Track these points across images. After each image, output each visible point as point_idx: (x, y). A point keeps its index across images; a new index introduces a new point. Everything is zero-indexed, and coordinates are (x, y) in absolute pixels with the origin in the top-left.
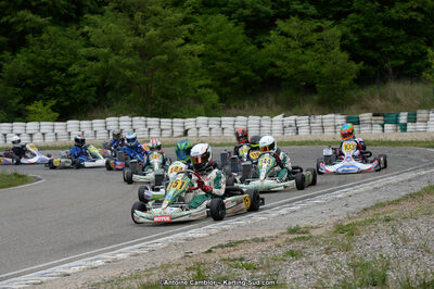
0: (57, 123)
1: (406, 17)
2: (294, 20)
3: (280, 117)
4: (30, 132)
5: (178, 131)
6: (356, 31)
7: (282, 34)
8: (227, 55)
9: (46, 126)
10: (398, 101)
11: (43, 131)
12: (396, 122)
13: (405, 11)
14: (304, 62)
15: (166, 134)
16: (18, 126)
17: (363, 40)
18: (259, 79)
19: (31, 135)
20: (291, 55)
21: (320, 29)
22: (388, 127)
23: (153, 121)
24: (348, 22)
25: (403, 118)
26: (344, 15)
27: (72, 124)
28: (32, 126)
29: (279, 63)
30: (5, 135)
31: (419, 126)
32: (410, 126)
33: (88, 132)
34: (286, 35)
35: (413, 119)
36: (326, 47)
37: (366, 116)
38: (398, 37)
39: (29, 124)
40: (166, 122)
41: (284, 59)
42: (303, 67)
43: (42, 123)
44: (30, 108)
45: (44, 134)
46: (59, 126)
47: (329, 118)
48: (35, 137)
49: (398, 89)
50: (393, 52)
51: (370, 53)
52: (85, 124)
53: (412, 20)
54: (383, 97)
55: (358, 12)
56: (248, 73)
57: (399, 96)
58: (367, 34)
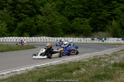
1: (102, 18)
2: (78, 18)
3: (77, 38)
5: (56, 40)
6: (91, 21)
7: (76, 21)
8: (65, 25)
9: (28, 38)
10: (101, 36)
12: (102, 40)
13: (102, 17)
14: (81, 27)
15: (53, 41)
17: (93, 23)
18: (71, 30)
20: (78, 25)
21: (84, 20)
22: (100, 41)
23: (50, 38)
24: (90, 19)
25: (103, 39)
26: (89, 17)
27: (33, 38)
28: (25, 38)
29: (75, 27)
31: (107, 41)
32: (105, 41)
33: (37, 40)
34: (77, 21)
35: (105, 40)
36: (85, 24)
37: (96, 39)
38: (100, 23)
40: (53, 38)
41: (76, 26)
42: (81, 28)
44: (24, 34)
45: (27, 40)
46: (31, 38)
47: (88, 39)
49: (100, 33)
50: (99, 26)
51: (94, 26)
52: (36, 38)
53: (103, 19)
54: (97, 35)
55: (92, 17)
56: (69, 29)
57: (101, 35)
58: (93, 21)
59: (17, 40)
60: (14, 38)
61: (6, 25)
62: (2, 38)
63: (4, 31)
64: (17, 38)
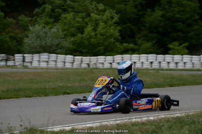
0: (194, 56)
4: (176, 61)
11: (184, 61)
16: (168, 58)
19: (177, 63)
28: (177, 58)
30: (160, 62)
39: (175, 56)
43: (184, 56)
45: (185, 63)
46: (195, 58)
48: (179, 65)
59: (151, 63)
60: (143, 57)
61: (116, 18)
62: (109, 58)
63: (111, 36)
64: (152, 57)
